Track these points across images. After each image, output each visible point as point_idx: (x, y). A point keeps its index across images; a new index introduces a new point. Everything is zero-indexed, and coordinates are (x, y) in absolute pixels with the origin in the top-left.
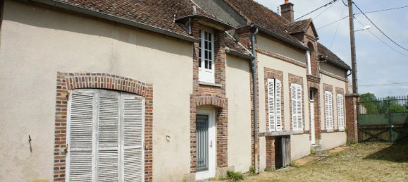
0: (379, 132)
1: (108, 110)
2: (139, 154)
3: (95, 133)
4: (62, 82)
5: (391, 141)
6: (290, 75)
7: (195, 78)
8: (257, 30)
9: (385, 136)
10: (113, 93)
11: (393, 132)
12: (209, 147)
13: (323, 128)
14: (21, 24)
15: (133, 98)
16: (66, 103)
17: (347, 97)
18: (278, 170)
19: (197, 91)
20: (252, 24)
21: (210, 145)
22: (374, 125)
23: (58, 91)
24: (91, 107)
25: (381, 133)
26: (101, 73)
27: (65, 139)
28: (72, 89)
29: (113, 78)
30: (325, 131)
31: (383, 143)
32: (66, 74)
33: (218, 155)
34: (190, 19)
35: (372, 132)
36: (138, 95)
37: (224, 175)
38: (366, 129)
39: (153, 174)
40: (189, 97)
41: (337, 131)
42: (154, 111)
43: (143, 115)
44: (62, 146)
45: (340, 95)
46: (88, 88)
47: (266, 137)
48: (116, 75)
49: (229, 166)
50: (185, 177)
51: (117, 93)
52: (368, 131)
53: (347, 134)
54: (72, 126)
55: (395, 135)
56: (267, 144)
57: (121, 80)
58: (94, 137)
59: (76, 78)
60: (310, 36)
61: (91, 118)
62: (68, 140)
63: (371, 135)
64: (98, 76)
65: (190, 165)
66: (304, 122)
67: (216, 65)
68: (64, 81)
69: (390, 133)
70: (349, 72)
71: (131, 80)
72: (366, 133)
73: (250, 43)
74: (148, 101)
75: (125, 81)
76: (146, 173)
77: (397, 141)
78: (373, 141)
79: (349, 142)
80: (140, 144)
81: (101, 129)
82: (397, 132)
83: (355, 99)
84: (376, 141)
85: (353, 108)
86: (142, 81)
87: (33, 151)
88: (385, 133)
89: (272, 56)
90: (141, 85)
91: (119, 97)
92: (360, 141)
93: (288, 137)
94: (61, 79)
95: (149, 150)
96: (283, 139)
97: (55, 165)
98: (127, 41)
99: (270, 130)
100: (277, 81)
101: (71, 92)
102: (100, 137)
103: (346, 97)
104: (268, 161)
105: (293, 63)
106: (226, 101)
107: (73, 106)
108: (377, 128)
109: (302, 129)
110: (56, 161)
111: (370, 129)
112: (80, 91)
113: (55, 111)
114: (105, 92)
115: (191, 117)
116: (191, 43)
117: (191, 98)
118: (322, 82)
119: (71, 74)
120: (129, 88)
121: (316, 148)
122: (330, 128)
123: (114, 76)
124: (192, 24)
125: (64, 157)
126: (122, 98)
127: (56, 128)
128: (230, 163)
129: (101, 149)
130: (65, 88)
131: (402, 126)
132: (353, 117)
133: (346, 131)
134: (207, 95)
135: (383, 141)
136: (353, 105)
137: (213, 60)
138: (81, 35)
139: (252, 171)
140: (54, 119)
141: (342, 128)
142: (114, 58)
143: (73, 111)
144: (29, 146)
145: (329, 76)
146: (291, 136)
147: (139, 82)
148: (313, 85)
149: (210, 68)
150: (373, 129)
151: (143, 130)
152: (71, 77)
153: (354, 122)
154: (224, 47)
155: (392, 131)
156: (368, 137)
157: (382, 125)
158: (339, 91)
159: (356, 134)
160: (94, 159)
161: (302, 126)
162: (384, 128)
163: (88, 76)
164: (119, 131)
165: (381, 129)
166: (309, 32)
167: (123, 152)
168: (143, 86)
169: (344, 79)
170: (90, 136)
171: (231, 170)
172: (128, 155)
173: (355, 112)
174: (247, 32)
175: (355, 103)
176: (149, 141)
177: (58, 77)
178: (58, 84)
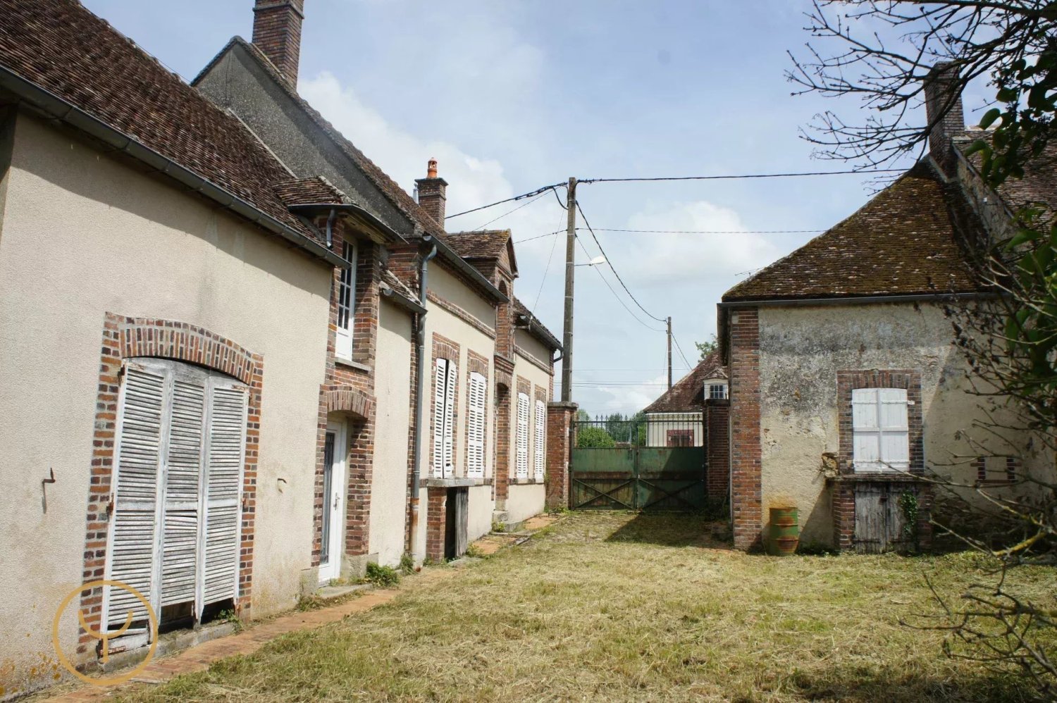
0: (613, 487)
1: (186, 412)
2: (233, 519)
3: (162, 468)
4: (113, 339)
5: (635, 508)
6: (470, 353)
7: (330, 349)
8: (435, 249)
9: (624, 496)
10: (198, 372)
11: (641, 490)
12: (332, 508)
13: (511, 476)
14: (45, 183)
15: (229, 388)
16: (115, 390)
17: (551, 409)
18: (451, 563)
19: (331, 378)
20: (426, 234)
21: (333, 502)
22: (604, 473)
23: (104, 359)
24: (158, 403)
25: (617, 490)
26: (182, 321)
27: (108, 480)
28: (130, 357)
29: (200, 336)
30: (515, 482)
31: (620, 512)
32: (121, 318)
33: (348, 528)
34: (332, 212)
35: (599, 487)
36: (238, 379)
37: (363, 572)
38: (585, 480)
39: (253, 567)
40: (318, 391)
41: (532, 482)
42: (262, 421)
43: (244, 428)
44: (103, 499)
45: (540, 403)
46: (156, 357)
47: (430, 489)
48: (206, 329)
49: (371, 552)
50: (303, 576)
51: (202, 373)
52: (590, 485)
53: (547, 490)
54: (126, 450)
55: (645, 495)
56: (430, 504)
57: (214, 342)
58: (160, 478)
59: (139, 330)
60: (504, 270)
61: (155, 431)
62: (115, 486)
63: (597, 493)
64: (177, 330)
65: (311, 548)
66: (485, 459)
67: (356, 321)
68: (116, 336)
69: (635, 490)
70: (557, 354)
71: (230, 343)
72: (586, 488)
73: (417, 277)
74: (254, 396)
75: (221, 345)
76: (242, 565)
77: (649, 508)
78: (599, 507)
79: (551, 508)
80: (234, 496)
81: (173, 460)
82: (649, 487)
83: (567, 414)
84: (606, 507)
85: (563, 432)
86: (247, 349)
87: (49, 508)
88: (626, 490)
89: (445, 309)
90: (245, 356)
91: (205, 384)
92: (573, 506)
93: (464, 490)
94: (112, 331)
95: (248, 509)
96: (458, 496)
97: (88, 545)
98: (230, 251)
99: (437, 475)
100: (452, 366)
101: (128, 364)
102: (171, 478)
103: (548, 407)
104: (430, 544)
105: (476, 327)
106: (374, 404)
107: (129, 399)
108: (609, 478)
109: (480, 475)
110: (90, 536)
111: (595, 481)
112: (143, 362)
113: (94, 410)
114: (184, 368)
115: (318, 437)
116: (329, 267)
117: (321, 393)
118: (516, 371)
119: (130, 321)
120: (224, 361)
121: (500, 517)
122: (522, 477)
123: (202, 332)
124: (333, 224)
125: (105, 526)
126: (212, 384)
127: (95, 453)
128: (373, 546)
129: (171, 507)
130: (116, 353)
131: (658, 476)
132: (563, 454)
133: (547, 484)
134: (346, 388)
135: (618, 506)
136: (563, 427)
137: (351, 309)
138: (154, 225)
139: (407, 563)
140: (92, 430)
141: (540, 477)
142: (206, 290)
143: (128, 412)
144: (40, 497)
145: (527, 359)
146: (470, 489)
147: (242, 350)
148: (502, 377)
149: (346, 327)
150: (602, 481)
151: (243, 463)
152: (130, 326)
153: (562, 464)
154: (378, 281)
155: (638, 486)
156: (590, 497)
157: (620, 473)
158: (539, 396)
159: (566, 490)
160: (157, 530)
161: (482, 467)
162: (622, 480)
163: (159, 328)
164: (201, 465)
165: (617, 481)
166: (504, 261)
167: (206, 514)
168: (249, 359)
169: (547, 367)
170: (151, 473)
171: (373, 561)
172: (214, 522)
173: (567, 443)
174: (413, 250)
175: (567, 422)
176: (250, 491)
177: (106, 325)
178: (105, 342)
